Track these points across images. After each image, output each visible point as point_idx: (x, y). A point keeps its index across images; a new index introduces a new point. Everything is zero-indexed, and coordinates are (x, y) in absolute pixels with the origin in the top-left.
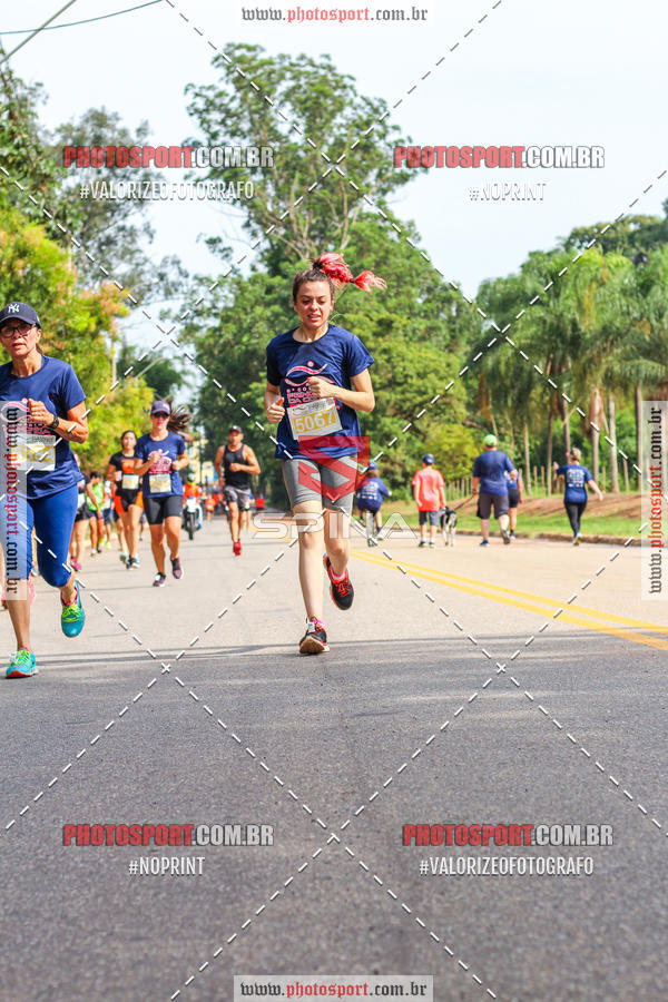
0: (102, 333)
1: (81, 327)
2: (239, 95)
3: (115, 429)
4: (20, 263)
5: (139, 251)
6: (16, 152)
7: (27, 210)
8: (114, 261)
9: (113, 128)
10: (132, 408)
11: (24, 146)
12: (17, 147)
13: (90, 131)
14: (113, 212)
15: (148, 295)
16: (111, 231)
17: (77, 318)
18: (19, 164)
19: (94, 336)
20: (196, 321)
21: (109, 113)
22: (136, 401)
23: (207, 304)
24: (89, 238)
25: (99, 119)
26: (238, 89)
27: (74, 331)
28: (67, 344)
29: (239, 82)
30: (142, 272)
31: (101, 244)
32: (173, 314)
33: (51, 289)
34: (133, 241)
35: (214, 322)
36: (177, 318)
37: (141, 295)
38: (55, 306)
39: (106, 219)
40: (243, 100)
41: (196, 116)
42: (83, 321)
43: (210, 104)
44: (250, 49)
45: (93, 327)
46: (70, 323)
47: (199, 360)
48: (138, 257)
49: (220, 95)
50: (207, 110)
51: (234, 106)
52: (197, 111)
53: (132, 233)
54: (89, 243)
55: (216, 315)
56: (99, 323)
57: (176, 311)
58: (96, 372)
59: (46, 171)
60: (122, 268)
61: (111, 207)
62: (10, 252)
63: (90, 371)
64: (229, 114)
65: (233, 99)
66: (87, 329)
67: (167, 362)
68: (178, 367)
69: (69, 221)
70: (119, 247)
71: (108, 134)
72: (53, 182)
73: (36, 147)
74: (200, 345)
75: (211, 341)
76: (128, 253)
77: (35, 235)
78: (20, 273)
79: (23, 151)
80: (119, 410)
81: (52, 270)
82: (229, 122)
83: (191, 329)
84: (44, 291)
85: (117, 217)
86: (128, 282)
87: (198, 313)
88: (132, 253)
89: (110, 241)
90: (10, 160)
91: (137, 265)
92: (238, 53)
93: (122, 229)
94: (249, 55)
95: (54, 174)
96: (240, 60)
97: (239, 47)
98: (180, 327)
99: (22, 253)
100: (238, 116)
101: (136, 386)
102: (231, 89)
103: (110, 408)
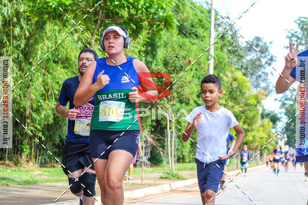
0: (258, 105)
1: (252, 103)
2: (302, 32)
3: (260, 135)
4: (234, 83)
5: (268, 79)
6: (233, 49)
7: (236, 66)
8: (261, 82)
9: (262, 42)
10: (265, 128)
11: (236, 47)
12: (234, 47)
13: (255, 42)
14: (261, 67)
15: (271, 93)
16: (260, 73)
17: (251, 100)
18: (234, 52)
19: (256, 106)
20: (286, 102)
21: (261, 37)
22: (267, 126)
23: (289, 97)
24: (253, 75)
25: (258, 39)
26: (302, 30)
27: (249, 104)
28: (247, 108)
29: (302, 29)
30: (269, 86)
31: (257, 77)
32: (278, 99)
33: (243, 91)
34: (267, 77)
35: (291, 102)
36: (280, 101)
37: (269, 93)
38: (244, 96)
39: (259, 70)
40: (303, 34)
41: (288, 39)
42: (252, 101)
43: (293, 35)
44: (305, 18)
45: (256, 103)
46: (248, 102)
47: (286, 114)
48: (268, 81)
49: (296, 32)
50: (292, 37)
51: (300, 36)
52: (289, 37)
53: (267, 74)
54: (253, 77)
55: (292, 100)
56: (258, 102)
57: (279, 99)
58: (256, 117)
59: (242, 55)
60: (263, 85)
61: (261, 66)
62: (231, 80)
63: (254, 117)
64: (298, 38)
65: (300, 34)
66: (254, 104)
67: (276, 114)
68: (279, 116)
69: (248, 70)
70: (263, 78)
71: (261, 43)
72: (244, 58)
73: (239, 47)
74: (286, 109)
75: (290, 108)
76: (265, 80)
77: (239, 74)
78: (234, 86)
79: (236, 48)
80: (261, 129)
81: (244, 85)
82: (298, 41)
83: (284, 104)
84: (241, 91)
85: (262, 69)
86: (265, 89)
87: (286, 99)
88: (266, 80)
89: (260, 76)
90: (231, 51)
91: (268, 84)
92: (302, 20)
93: (264, 73)
94: (305, 20)
95: (244, 55)
96: (303, 22)
97: (303, 18)
98: (281, 103)
99: (235, 80)
100: (301, 39)
101: (267, 121)
102: (299, 31)
103: (259, 128)
